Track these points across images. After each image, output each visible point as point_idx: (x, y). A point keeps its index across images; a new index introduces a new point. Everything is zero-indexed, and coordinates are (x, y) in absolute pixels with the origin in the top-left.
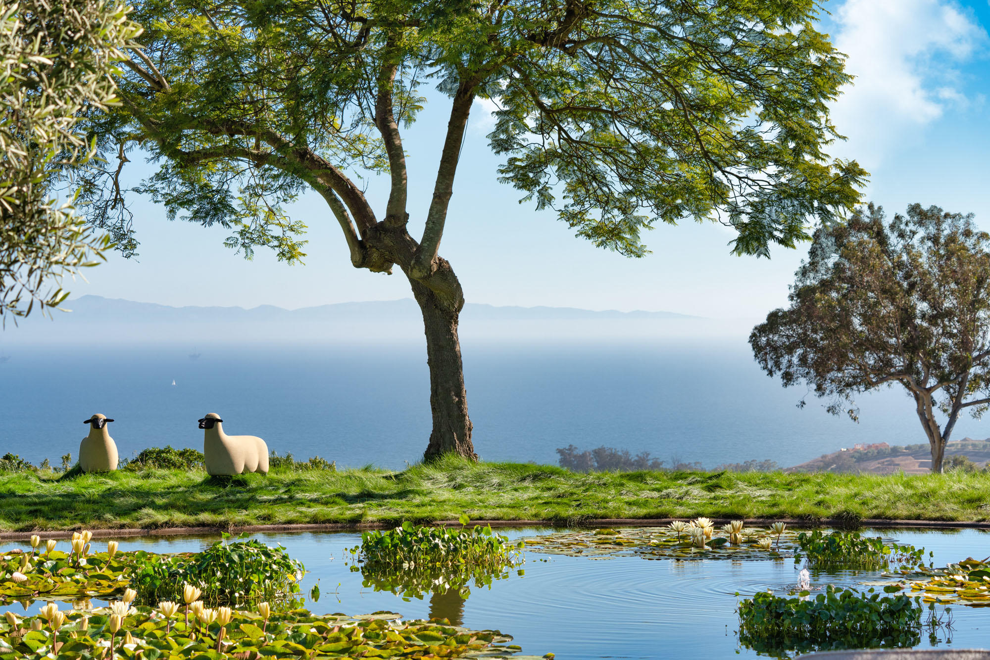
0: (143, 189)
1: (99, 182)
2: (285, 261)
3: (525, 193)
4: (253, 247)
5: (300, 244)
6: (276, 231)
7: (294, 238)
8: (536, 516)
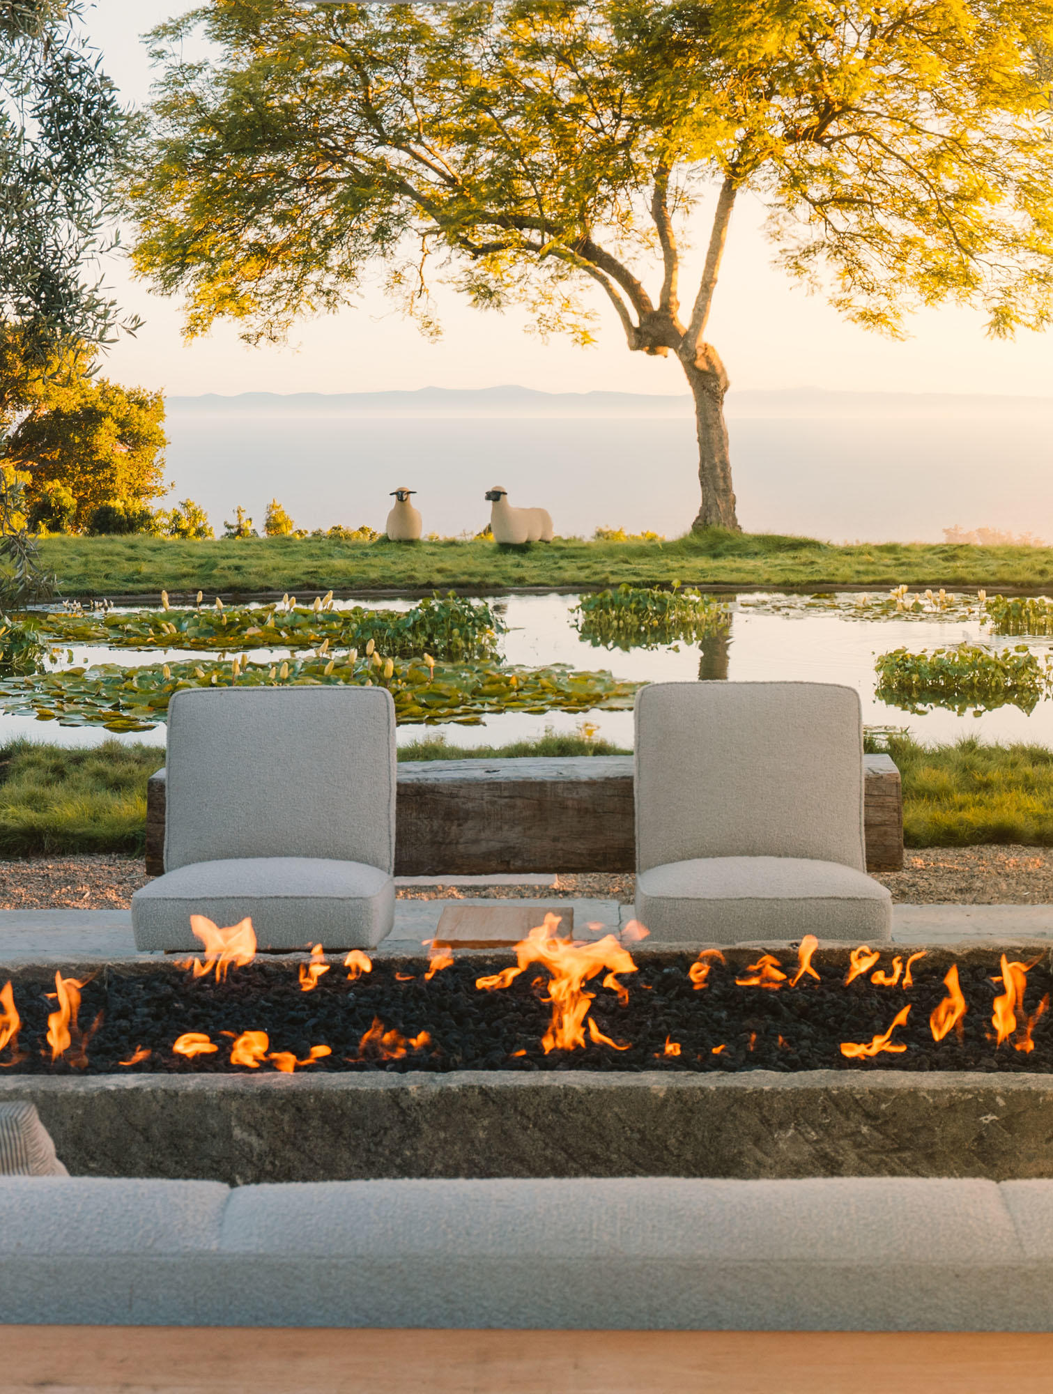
0: (445, 280)
1: (406, 273)
2: (578, 346)
3: (796, 280)
4: (549, 333)
5: (594, 331)
6: (568, 318)
7: (587, 325)
8: (768, 580)
